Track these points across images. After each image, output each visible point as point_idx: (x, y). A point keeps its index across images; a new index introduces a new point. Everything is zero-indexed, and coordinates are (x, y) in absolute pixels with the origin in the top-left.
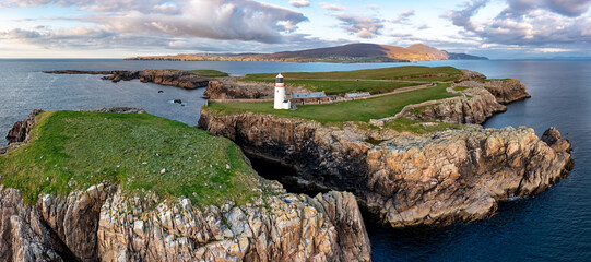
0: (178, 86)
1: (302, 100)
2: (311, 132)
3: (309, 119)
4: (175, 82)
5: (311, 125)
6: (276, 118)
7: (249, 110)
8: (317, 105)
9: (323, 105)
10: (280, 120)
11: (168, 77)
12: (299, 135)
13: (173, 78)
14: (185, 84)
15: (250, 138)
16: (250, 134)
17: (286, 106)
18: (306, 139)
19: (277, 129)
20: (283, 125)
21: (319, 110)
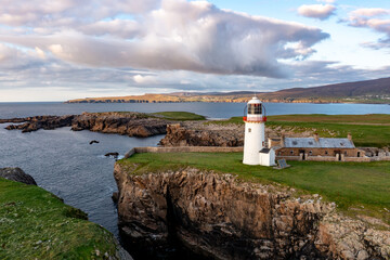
0: (125, 134)
1: (302, 151)
2: (311, 222)
3: (309, 190)
4: (123, 128)
5: (312, 204)
6: (239, 182)
7: (192, 166)
8: (333, 163)
9: (347, 164)
10: (245, 186)
11: (113, 122)
12: (283, 223)
13: (120, 122)
14: (136, 131)
15: (192, 217)
16: (191, 209)
17: (266, 160)
18: (296, 233)
19: (241, 204)
20: (251, 197)
21: (336, 172)
